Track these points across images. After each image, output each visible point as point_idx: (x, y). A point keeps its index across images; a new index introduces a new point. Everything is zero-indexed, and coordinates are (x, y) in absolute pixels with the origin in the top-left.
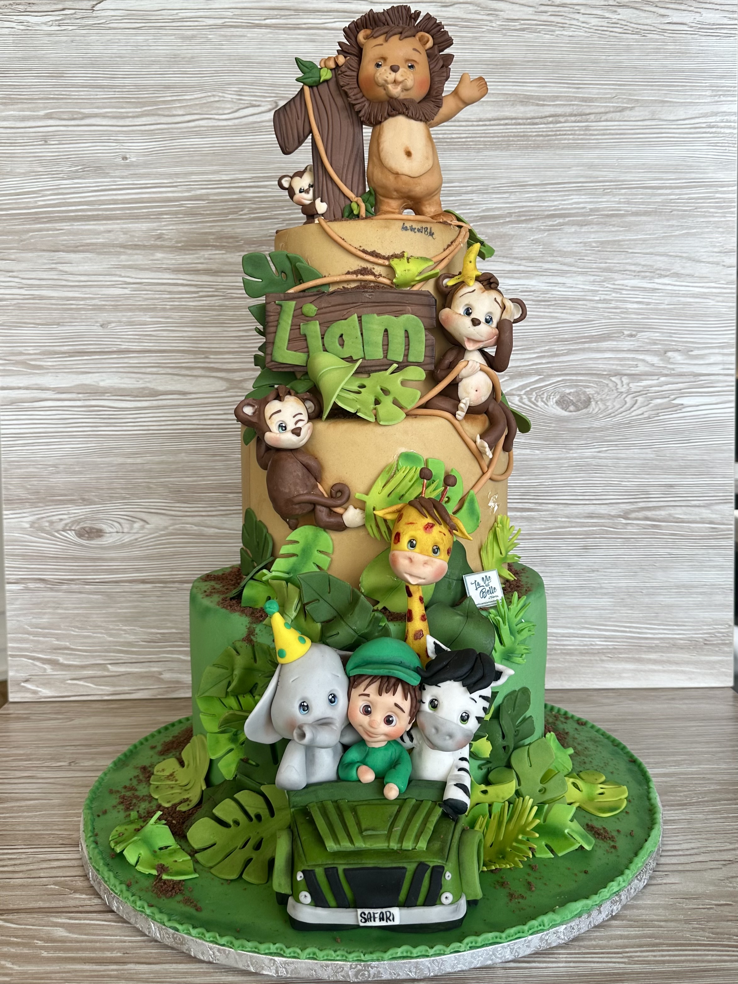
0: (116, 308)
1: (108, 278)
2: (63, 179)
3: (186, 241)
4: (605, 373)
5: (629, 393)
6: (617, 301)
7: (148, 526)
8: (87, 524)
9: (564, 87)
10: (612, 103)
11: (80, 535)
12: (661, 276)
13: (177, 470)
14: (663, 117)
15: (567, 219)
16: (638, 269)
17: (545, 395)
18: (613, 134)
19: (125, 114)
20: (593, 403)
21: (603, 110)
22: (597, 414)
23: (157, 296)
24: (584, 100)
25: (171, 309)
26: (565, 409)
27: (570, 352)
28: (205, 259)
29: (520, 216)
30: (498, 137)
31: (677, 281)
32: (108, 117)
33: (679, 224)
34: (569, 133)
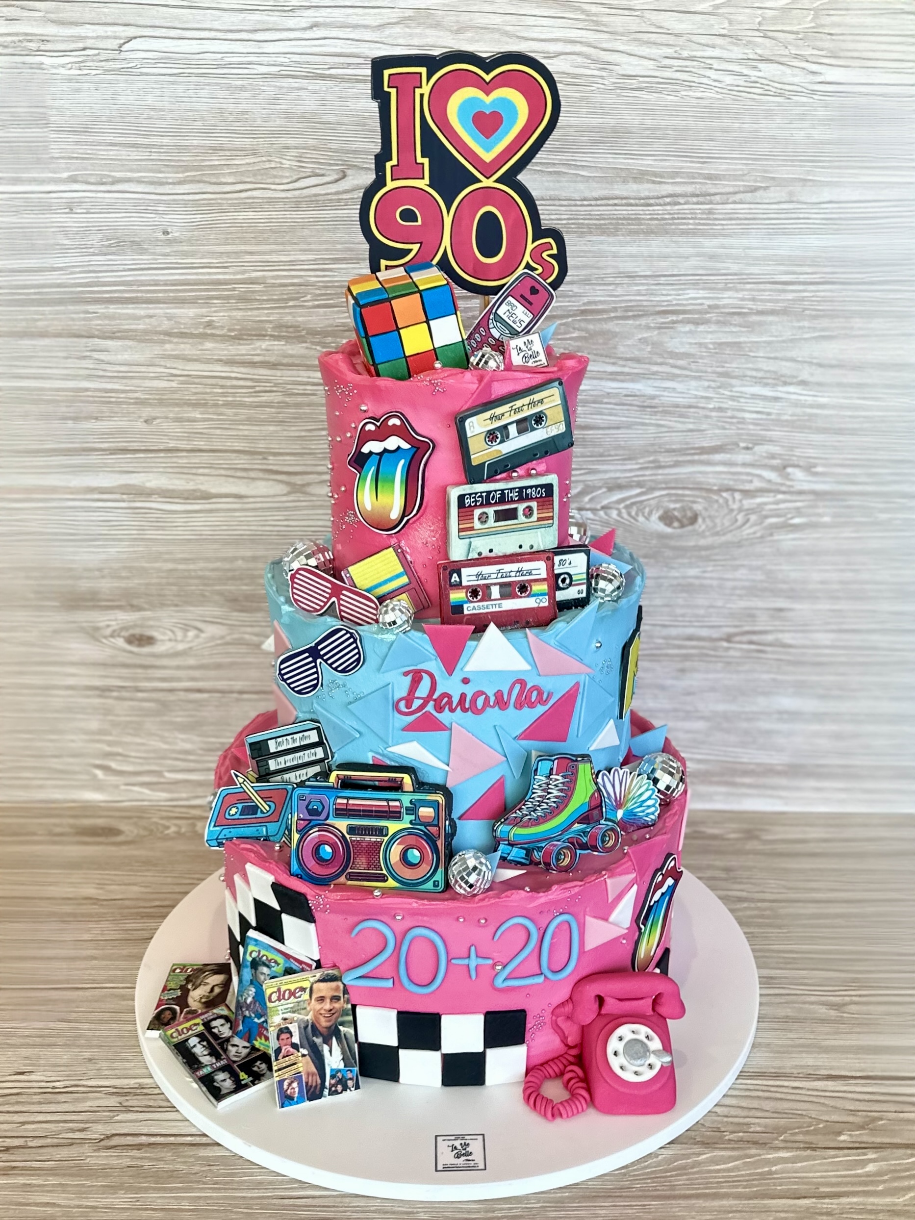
0: (161, 403)
1: (151, 369)
2: (94, 254)
3: (239, 330)
4: (715, 488)
5: (740, 510)
6: (734, 410)
7: (203, 635)
8: (137, 631)
9: (686, 161)
10: (743, 181)
11: (130, 640)
12: (785, 384)
13: (233, 578)
14: (803, 199)
15: (681, 317)
16: (760, 375)
17: (647, 510)
18: (741, 219)
19: (164, 180)
20: (700, 520)
21: (731, 190)
22: (703, 531)
23: (208, 390)
24: (710, 177)
25: (223, 405)
26: (669, 524)
27: (677, 464)
28: (262, 350)
29: (626, 311)
30: (604, 219)
31: (804, 389)
32: (143, 182)
33: (812, 325)
34: (689, 216)
